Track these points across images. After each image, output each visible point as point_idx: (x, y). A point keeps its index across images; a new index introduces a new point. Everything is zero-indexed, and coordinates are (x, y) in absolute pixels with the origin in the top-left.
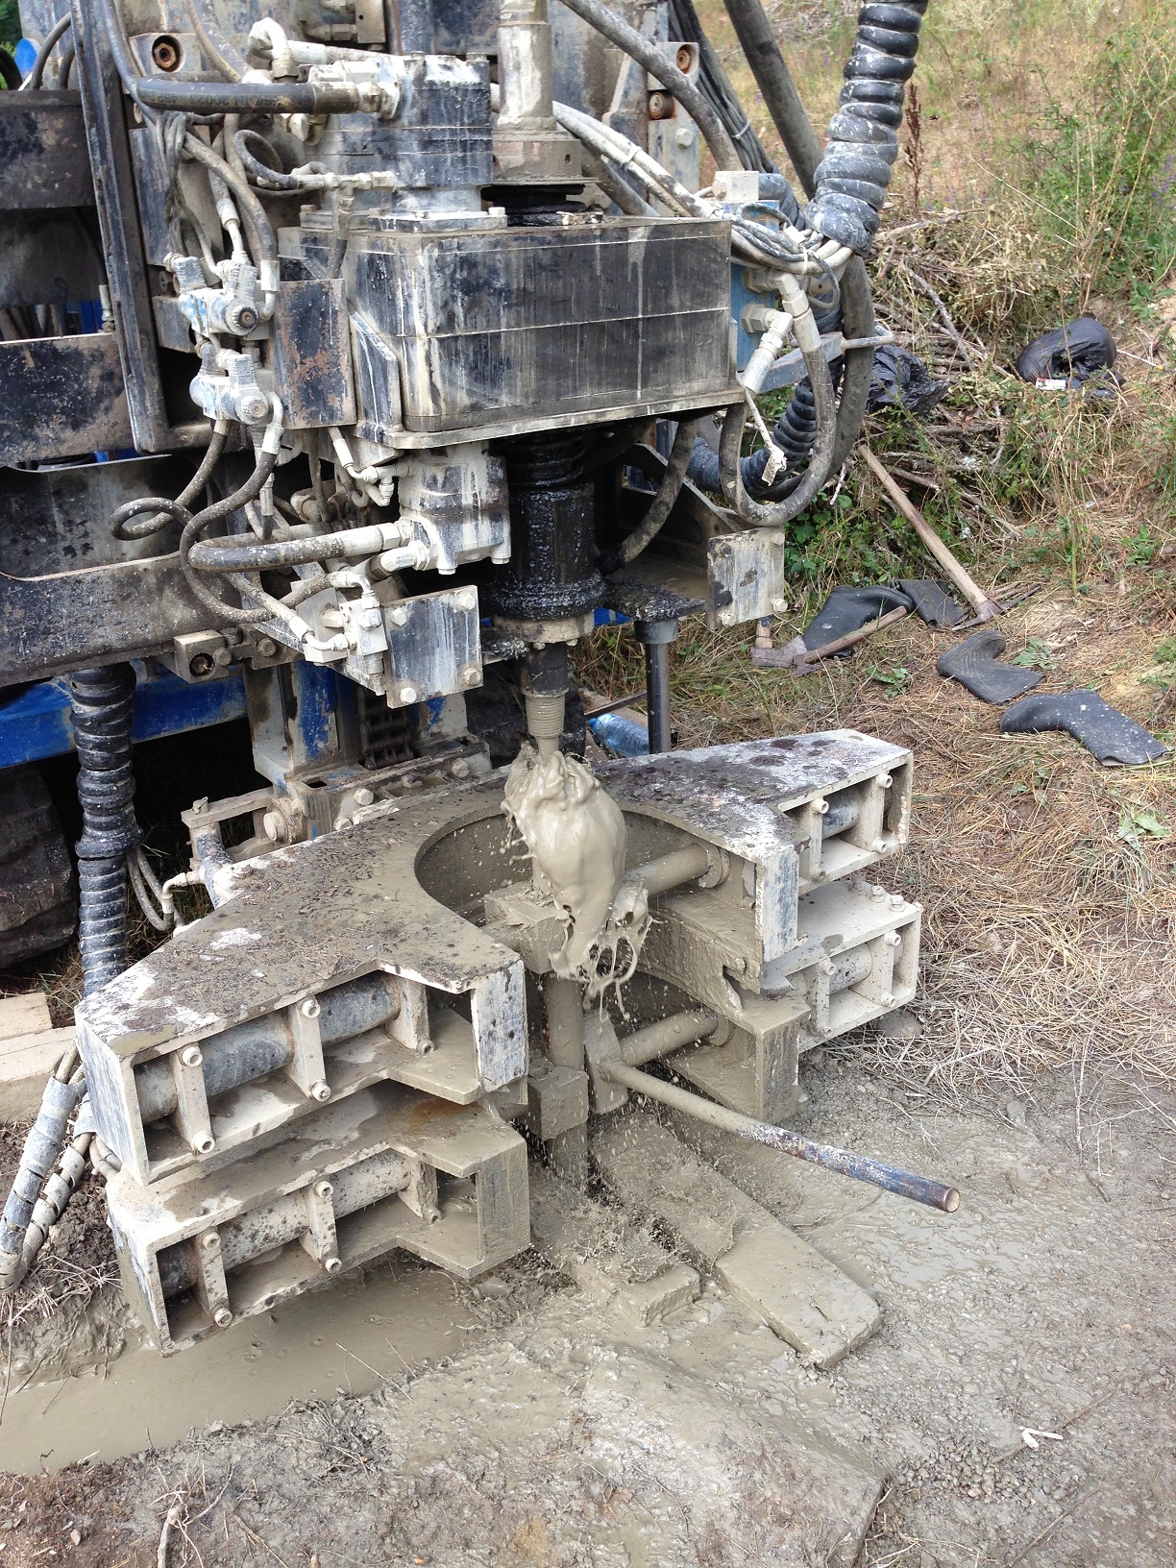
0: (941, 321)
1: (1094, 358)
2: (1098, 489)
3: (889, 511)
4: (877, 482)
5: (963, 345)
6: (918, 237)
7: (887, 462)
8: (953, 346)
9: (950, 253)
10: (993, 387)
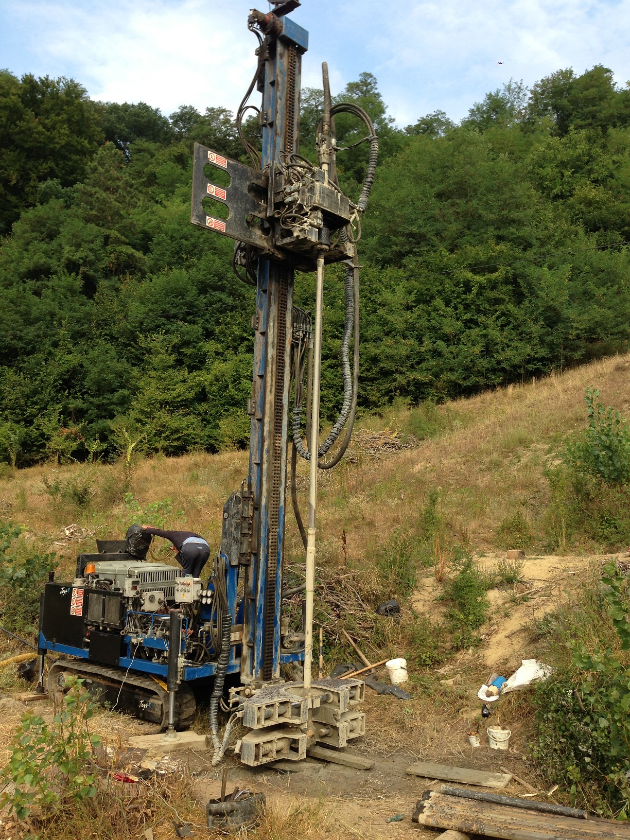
0: (358, 598)
1: (395, 610)
2: (398, 643)
3: (349, 646)
4: (346, 638)
5: (364, 605)
6: (351, 577)
7: (348, 633)
8: (361, 605)
9: (359, 582)
10: (372, 616)
